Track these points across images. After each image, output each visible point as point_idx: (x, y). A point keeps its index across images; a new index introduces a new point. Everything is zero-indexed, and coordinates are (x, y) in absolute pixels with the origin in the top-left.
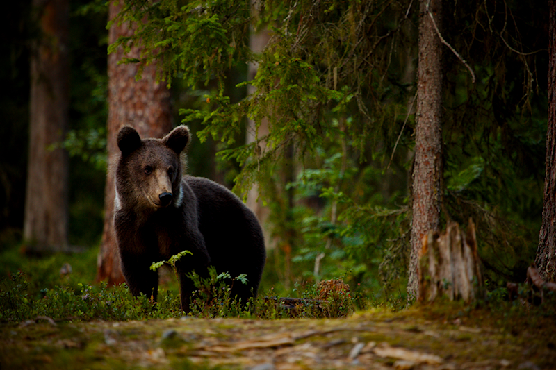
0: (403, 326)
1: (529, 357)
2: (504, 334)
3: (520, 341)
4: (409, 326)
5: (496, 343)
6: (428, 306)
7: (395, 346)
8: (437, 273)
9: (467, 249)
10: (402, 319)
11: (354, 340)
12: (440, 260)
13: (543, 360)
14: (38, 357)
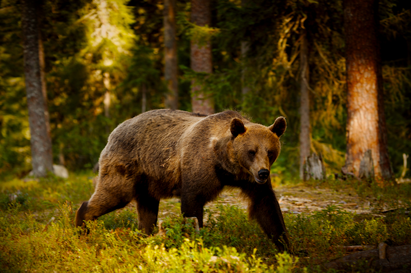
0: (298, 189)
1: (342, 199)
2: (333, 191)
3: (339, 193)
4: (300, 190)
5: (330, 195)
6: (307, 182)
7: (295, 197)
8: (309, 170)
9: (319, 162)
10: (297, 187)
11: (281, 195)
12: (310, 166)
13: (347, 200)
14: (169, 205)
